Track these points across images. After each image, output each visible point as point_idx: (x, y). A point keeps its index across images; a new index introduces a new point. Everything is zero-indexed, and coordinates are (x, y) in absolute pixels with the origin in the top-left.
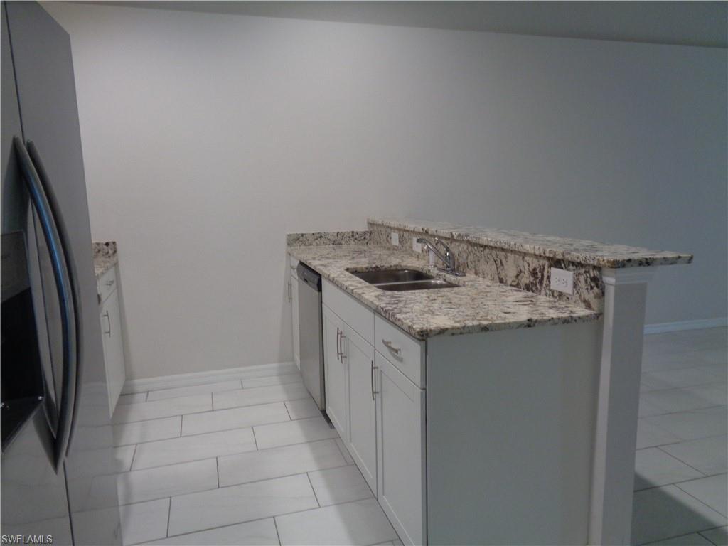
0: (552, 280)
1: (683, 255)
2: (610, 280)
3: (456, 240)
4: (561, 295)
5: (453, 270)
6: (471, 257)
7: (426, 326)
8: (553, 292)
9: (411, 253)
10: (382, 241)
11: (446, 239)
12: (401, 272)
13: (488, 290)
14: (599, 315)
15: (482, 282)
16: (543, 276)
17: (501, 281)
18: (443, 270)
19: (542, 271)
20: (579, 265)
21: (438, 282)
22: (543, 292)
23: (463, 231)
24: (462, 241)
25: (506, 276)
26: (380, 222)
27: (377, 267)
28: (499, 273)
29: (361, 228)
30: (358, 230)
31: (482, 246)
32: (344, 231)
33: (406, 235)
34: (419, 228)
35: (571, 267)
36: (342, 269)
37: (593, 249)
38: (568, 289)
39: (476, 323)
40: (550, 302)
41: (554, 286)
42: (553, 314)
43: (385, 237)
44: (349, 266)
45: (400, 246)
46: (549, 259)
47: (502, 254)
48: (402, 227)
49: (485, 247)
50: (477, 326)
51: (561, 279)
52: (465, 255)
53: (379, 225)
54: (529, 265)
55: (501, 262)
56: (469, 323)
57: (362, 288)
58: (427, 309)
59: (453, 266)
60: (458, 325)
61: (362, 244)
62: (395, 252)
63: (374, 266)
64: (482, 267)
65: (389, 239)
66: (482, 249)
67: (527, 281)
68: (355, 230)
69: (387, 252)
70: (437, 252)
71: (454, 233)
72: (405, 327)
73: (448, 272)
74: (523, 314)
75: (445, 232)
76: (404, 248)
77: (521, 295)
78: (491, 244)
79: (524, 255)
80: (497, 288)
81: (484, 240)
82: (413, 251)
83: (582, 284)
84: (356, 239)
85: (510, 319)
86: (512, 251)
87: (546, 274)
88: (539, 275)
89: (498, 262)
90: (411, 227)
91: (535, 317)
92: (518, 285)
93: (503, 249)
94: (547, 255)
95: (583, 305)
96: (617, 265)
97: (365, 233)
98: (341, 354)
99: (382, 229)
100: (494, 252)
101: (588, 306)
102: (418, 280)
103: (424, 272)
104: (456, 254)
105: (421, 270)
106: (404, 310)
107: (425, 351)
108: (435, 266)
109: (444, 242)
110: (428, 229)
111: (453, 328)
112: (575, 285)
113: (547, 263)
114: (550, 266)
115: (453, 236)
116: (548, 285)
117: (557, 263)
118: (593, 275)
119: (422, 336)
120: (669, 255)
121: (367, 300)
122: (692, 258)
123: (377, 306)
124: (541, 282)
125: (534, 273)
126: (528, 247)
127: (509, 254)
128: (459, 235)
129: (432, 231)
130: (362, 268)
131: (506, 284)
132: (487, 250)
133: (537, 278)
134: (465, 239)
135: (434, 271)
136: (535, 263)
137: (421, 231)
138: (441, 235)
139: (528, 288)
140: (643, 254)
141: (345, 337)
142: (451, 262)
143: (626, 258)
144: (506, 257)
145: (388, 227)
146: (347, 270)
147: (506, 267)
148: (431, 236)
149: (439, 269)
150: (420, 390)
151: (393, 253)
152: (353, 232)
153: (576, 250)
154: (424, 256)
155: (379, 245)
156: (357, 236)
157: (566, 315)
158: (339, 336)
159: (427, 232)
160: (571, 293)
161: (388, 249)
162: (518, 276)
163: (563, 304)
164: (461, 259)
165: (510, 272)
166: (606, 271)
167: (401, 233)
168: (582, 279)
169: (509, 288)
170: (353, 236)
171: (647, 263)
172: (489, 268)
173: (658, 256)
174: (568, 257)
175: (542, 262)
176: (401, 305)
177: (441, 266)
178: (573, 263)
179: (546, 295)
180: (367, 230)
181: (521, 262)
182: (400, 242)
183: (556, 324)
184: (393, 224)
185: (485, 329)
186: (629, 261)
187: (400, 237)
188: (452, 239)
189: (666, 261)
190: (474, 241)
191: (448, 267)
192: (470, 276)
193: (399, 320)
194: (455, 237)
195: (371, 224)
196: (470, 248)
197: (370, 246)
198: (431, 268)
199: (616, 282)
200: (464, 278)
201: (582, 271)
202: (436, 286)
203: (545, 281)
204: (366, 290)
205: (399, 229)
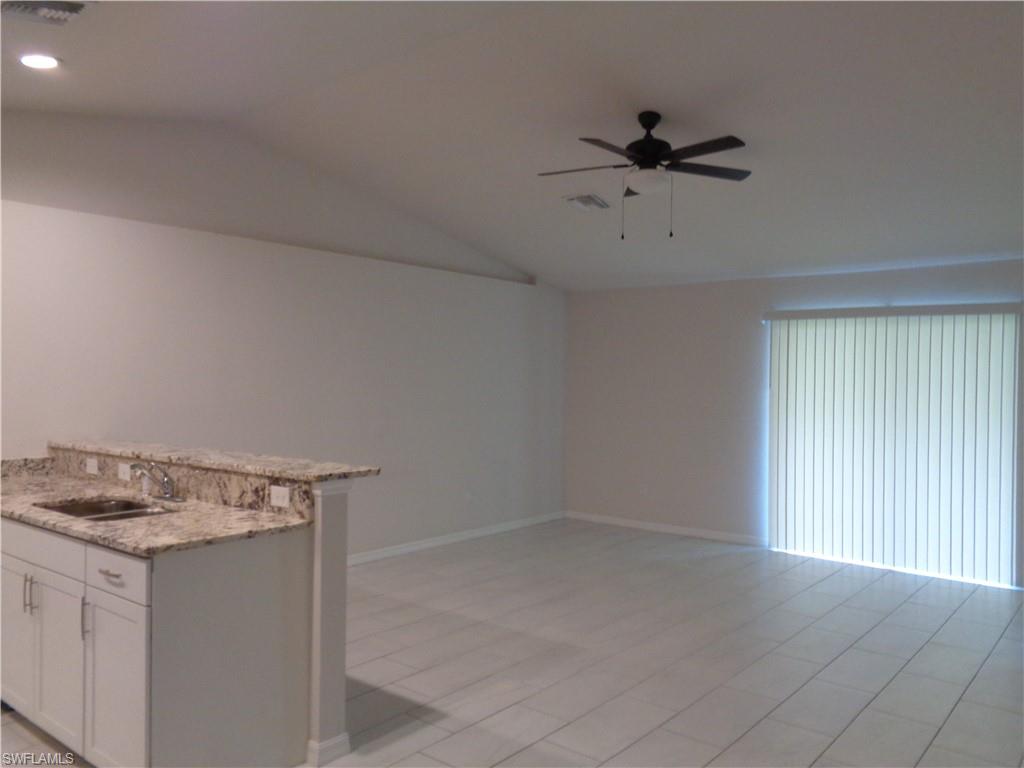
0: (272, 496)
1: (373, 469)
2: (317, 492)
3: (175, 465)
4: (280, 509)
5: (172, 496)
6: (192, 481)
7: (152, 545)
8: (273, 508)
9: (117, 482)
10: (70, 469)
11: (163, 463)
12: (106, 504)
13: (211, 512)
14: (311, 523)
15: (206, 506)
16: (264, 495)
17: (225, 503)
18: (160, 498)
19: (263, 489)
20: (293, 481)
21: (156, 510)
22: (265, 509)
23: (182, 454)
24: (181, 466)
25: (229, 497)
26: (70, 445)
27: (73, 500)
28: (222, 496)
29: (39, 453)
30: (33, 457)
31: (204, 469)
32: (12, 458)
33: (109, 460)
34: (128, 452)
35: (288, 484)
36: (28, 505)
37: (307, 466)
38: (285, 503)
39: (201, 538)
40: (271, 517)
41: (275, 502)
42: (272, 526)
43: (75, 465)
44: (36, 501)
45: (100, 474)
46: (268, 477)
47: (225, 477)
48: (103, 452)
49: (207, 470)
50: (202, 541)
51: (279, 495)
52: (185, 480)
53: (68, 450)
54: (251, 485)
55: (225, 484)
56: (194, 539)
57: (67, 521)
58: (149, 532)
59: (173, 492)
60: (183, 541)
61: (41, 475)
62: (92, 482)
63: (70, 499)
64: (205, 491)
65: (82, 466)
66: (204, 472)
67: (250, 501)
68: (30, 457)
69: (80, 483)
70: (154, 479)
71: (172, 457)
72: (129, 550)
73: (166, 499)
74: (246, 527)
75: (162, 456)
76: (105, 477)
77: (245, 513)
78: (215, 467)
79: (247, 475)
80: (221, 509)
81: (207, 463)
82: (119, 480)
83: (297, 498)
84: (30, 468)
85: (233, 532)
86: (235, 473)
87: (267, 492)
88: (261, 493)
89: (221, 485)
90: (117, 451)
91: (254, 529)
92: (241, 506)
93: (226, 471)
94: (267, 474)
95: (298, 516)
96: (322, 479)
97: (44, 460)
98: (31, 604)
99: (72, 454)
100: (217, 475)
101: (302, 517)
102: (129, 509)
103: (136, 501)
104: (175, 479)
105: (131, 500)
106: (125, 535)
107: (151, 569)
108: (150, 494)
109: (163, 467)
110: (140, 453)
111: (179, 544)
112: (291, 499)
113: (267, 482)
114: (270, 484)
115: (171, 460)
116: (269, 502)
117: (275, 481)
118: (304, 489)
119: (149, 553)
120: (363, 469)
121: (77, 531)
122: (379, 471)
123: (92, 536)
124: (263, 499)
125: (256, 491)
126: (250, 468)
127: (233, 476)
128: (179, 459)
129: (145, 454)
130: (54, 502)
131: (230, 505)
132: (210, 474)
133: (259, 496)
134: (186, 462)
135: (150, 500)
136: (257, 483)
137: (130, 455)
138: (158, 459)
139: (251, 506)
140: (345, 468)
141: (36, 582)
142: (170, 488)
143: (328, 473)
144: (229, 480)
145: (81, 452)
146: (35, 505)
147: (229, 489)
148: (143, 460)
149: (155, 497)
150: (145, 609)
151: (90, 484)
152: (26, 460)
153: (292, 469)
154: (134, 484)
155: (66, 474)
156: (31, 465)
157: (283, 525)
158: (28, 583)
159: (138, 457)
160: (287, 506)
161: (82, 479)
162: (241, 497)
163: (281, 517)
164: (180, 485)
165: (234, 494)
166: (315, 485)
167: (103, 459)
168: (296, 492)
169: (233, 509)
170: (26, 464)
171: (345, 476)
172: (211, 491)
173: (354, 470)
174: (284, 475)
175: (263, 481)
176: (120, 532)
177: (157, 494)
178: (289, 480)
179: (268, 511)
180: (47, 456)
181: (244, 483)
182: (100, 469)
183: (272, 533)
184: (90, 448)
185: (209, 542)
186: (331, 475)
187: (99, 462)
188: (170, 463)
189: (360, 474)
190: (196, 464)
191: (166, 494)
192: (192, 502)
193: (122, 544)
194: (174, 461)
195: (53, 449)
196: (191, 472)
197: (50, 476)
198: (145, 496)
199: (323, 492)
200: (185, 504)
201: (296, 486)
202: (153, 514)
203: (266, 499)
204: (74, 523)
205: (98, 454)
